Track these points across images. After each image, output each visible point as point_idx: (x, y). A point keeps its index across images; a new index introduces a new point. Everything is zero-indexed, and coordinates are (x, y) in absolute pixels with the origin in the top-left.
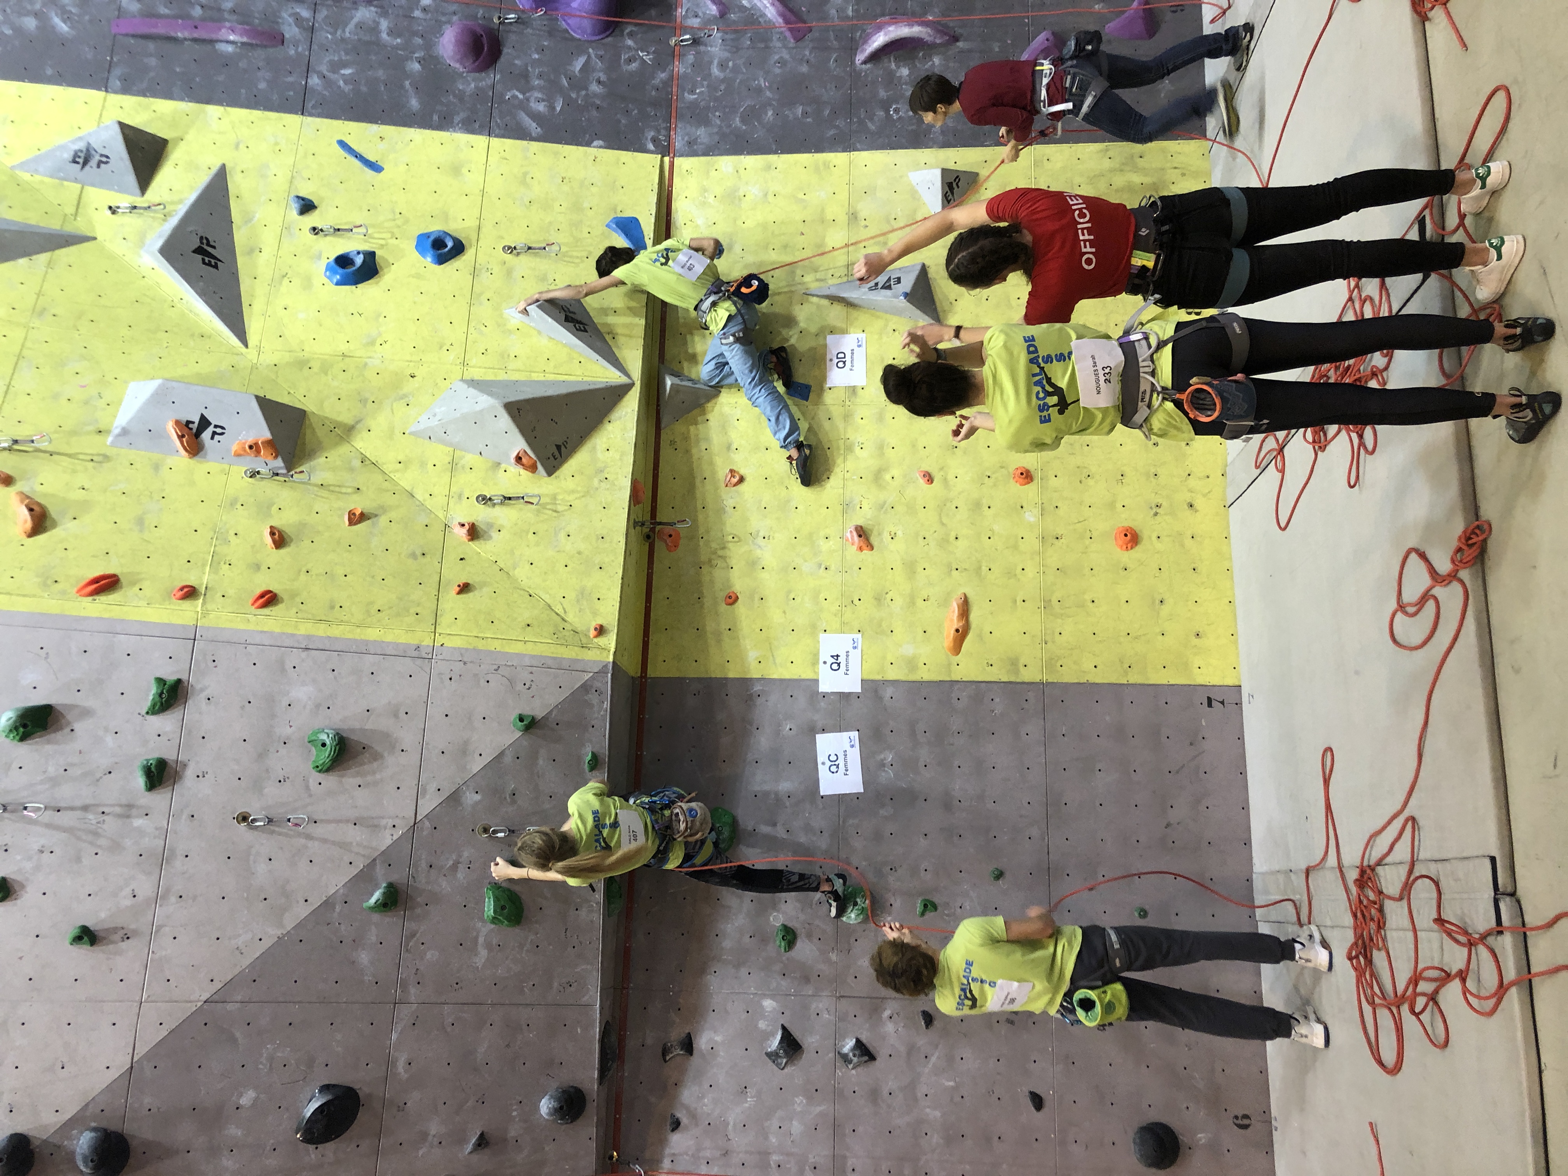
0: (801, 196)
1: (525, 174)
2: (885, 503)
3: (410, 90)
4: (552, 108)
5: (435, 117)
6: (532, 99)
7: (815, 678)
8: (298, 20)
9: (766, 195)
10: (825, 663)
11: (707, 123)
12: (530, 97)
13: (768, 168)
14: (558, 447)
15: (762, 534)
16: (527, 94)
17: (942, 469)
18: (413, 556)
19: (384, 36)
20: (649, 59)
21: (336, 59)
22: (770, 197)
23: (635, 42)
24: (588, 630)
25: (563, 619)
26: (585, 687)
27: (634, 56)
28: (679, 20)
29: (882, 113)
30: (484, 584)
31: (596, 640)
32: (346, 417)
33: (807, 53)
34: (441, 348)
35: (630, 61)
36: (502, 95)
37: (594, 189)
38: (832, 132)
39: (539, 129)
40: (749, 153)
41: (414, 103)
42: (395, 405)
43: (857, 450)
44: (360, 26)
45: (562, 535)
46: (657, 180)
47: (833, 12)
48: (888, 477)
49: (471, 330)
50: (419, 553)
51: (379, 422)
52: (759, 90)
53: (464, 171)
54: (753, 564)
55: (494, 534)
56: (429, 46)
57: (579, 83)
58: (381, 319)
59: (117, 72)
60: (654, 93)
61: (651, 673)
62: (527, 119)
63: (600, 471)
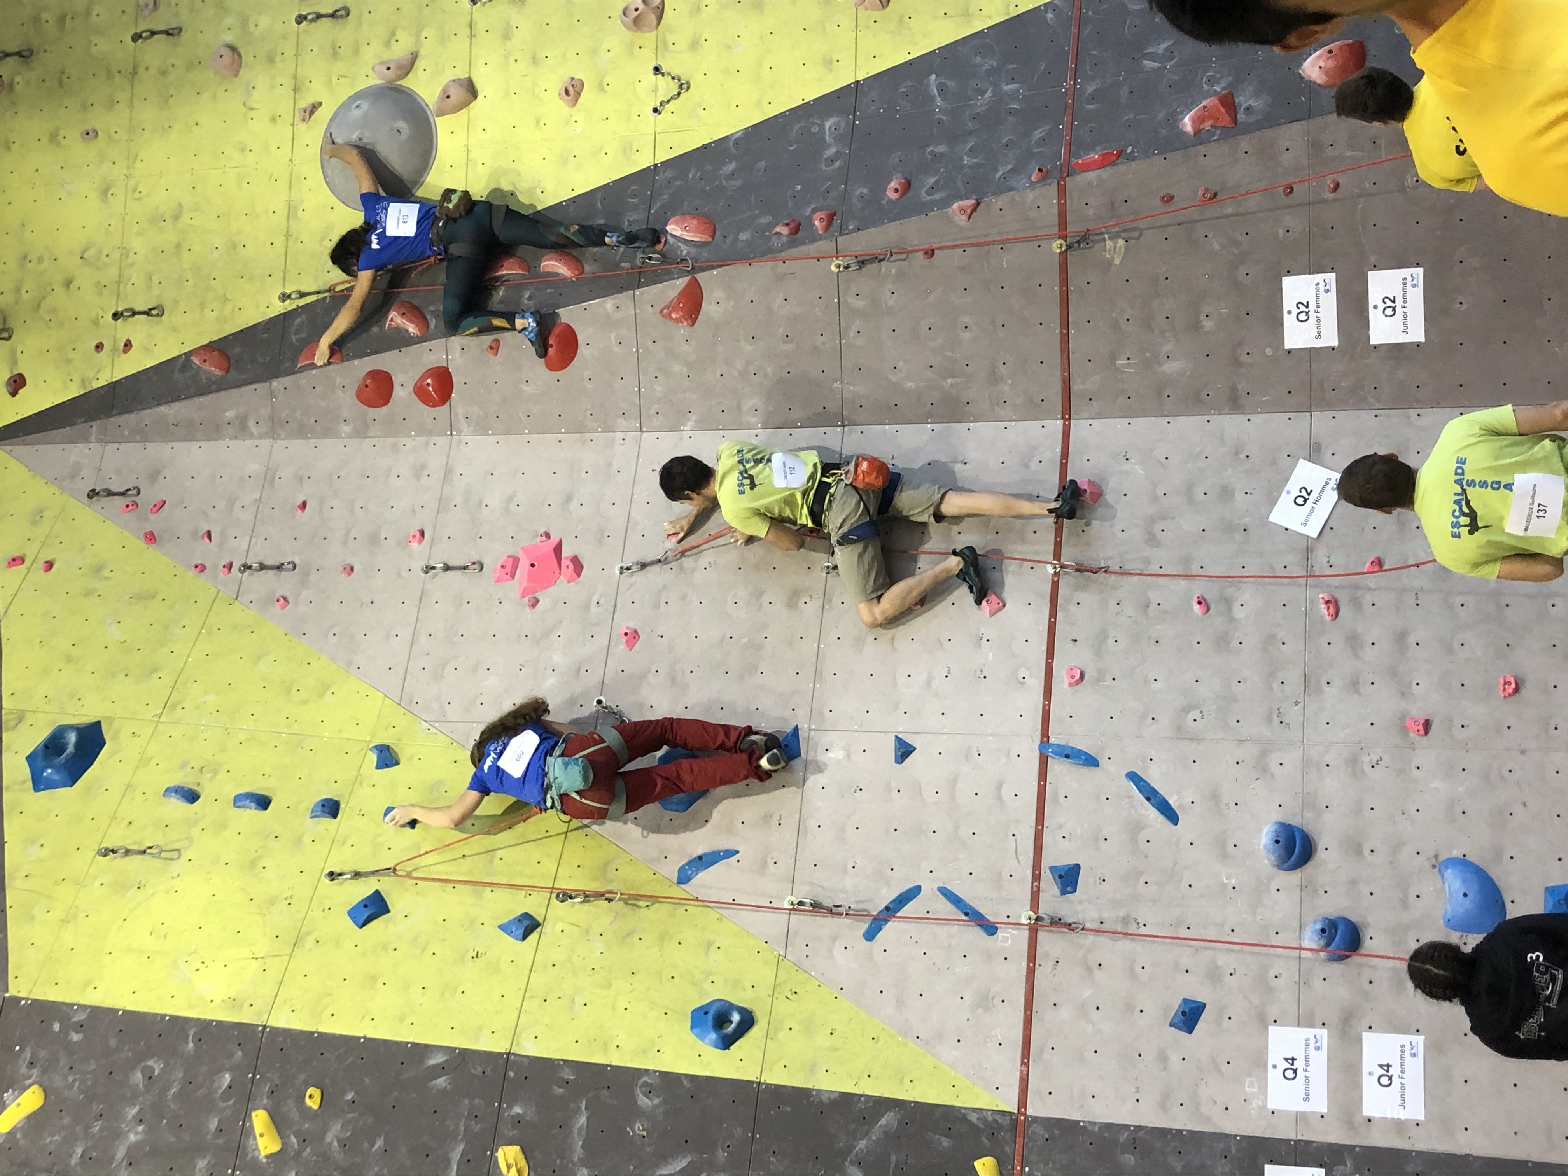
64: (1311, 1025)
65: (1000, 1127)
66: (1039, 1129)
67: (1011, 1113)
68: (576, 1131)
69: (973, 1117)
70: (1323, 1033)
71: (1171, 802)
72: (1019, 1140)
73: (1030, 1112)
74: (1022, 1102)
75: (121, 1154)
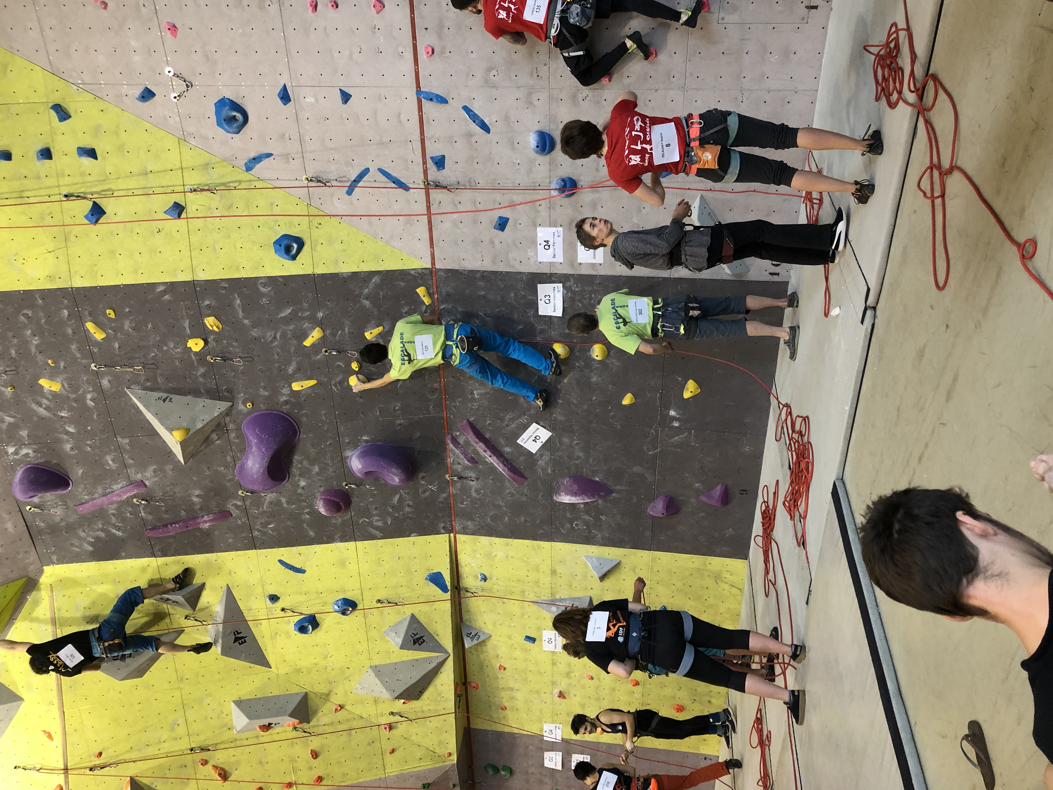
0: (526, 559)
1: (379, 559)
2: (571, 684)
3: (308, 528)
4: (386, 523)
5: (325, 538)
6: (374, 521)
7: (541, 735)
8: (237, 506)
9: (507, 557)
10: (546, 732)
11: (472, 519)
13: (508, 544)
14: (420, 692)
15: (515, 689)
16: (371, 519)
18: (369, 744)
19: (285, 505)
20: (435, 489)
21: (264, 521)
22: (510, 558)
23: (426, 482)
24: (445, 755)
25: (434, 752)
26: (447, 772)
27: (426, 489)
28: (449, 465)
29: (569, 525)
30: (399, 747)
31: (448, 758)
32: (325, 691)
33: (526, 491)
34: (358, 654)
35: (424, 492)
36: (358, 521)
37: (416, 560)
38: (541, 532)
39: (381, 534)
40: (496, 537)
41: (312, 533)
42: (344, 682)
43: (558, 665)
44: (271, 503)
46: (448, 549)
47: (540, 470)
48: (573, 675)
49: (370, 644)
50: (371, 742)
51: (339, 690)
52: (499, 506)
53: (347, 564)
54: (512, 698)
55: (400, 725)
56: (311, 506)
57: (398, 508)
58: (327, 646)
59: (157, 548)
60: (440, 505)
61: (472, 726)
62: (373, 530)
63: (440, 694)
64: (555, 226)
65: (426, 274)
66: (442, 274)
67: (429, 268)
68: (237, 306)
69: (413, 272)
70: (561, 229)
71: (486, 121)
72: (434, 278)
73: (437, 266)
74: (433, 263)
75: (33, 349)
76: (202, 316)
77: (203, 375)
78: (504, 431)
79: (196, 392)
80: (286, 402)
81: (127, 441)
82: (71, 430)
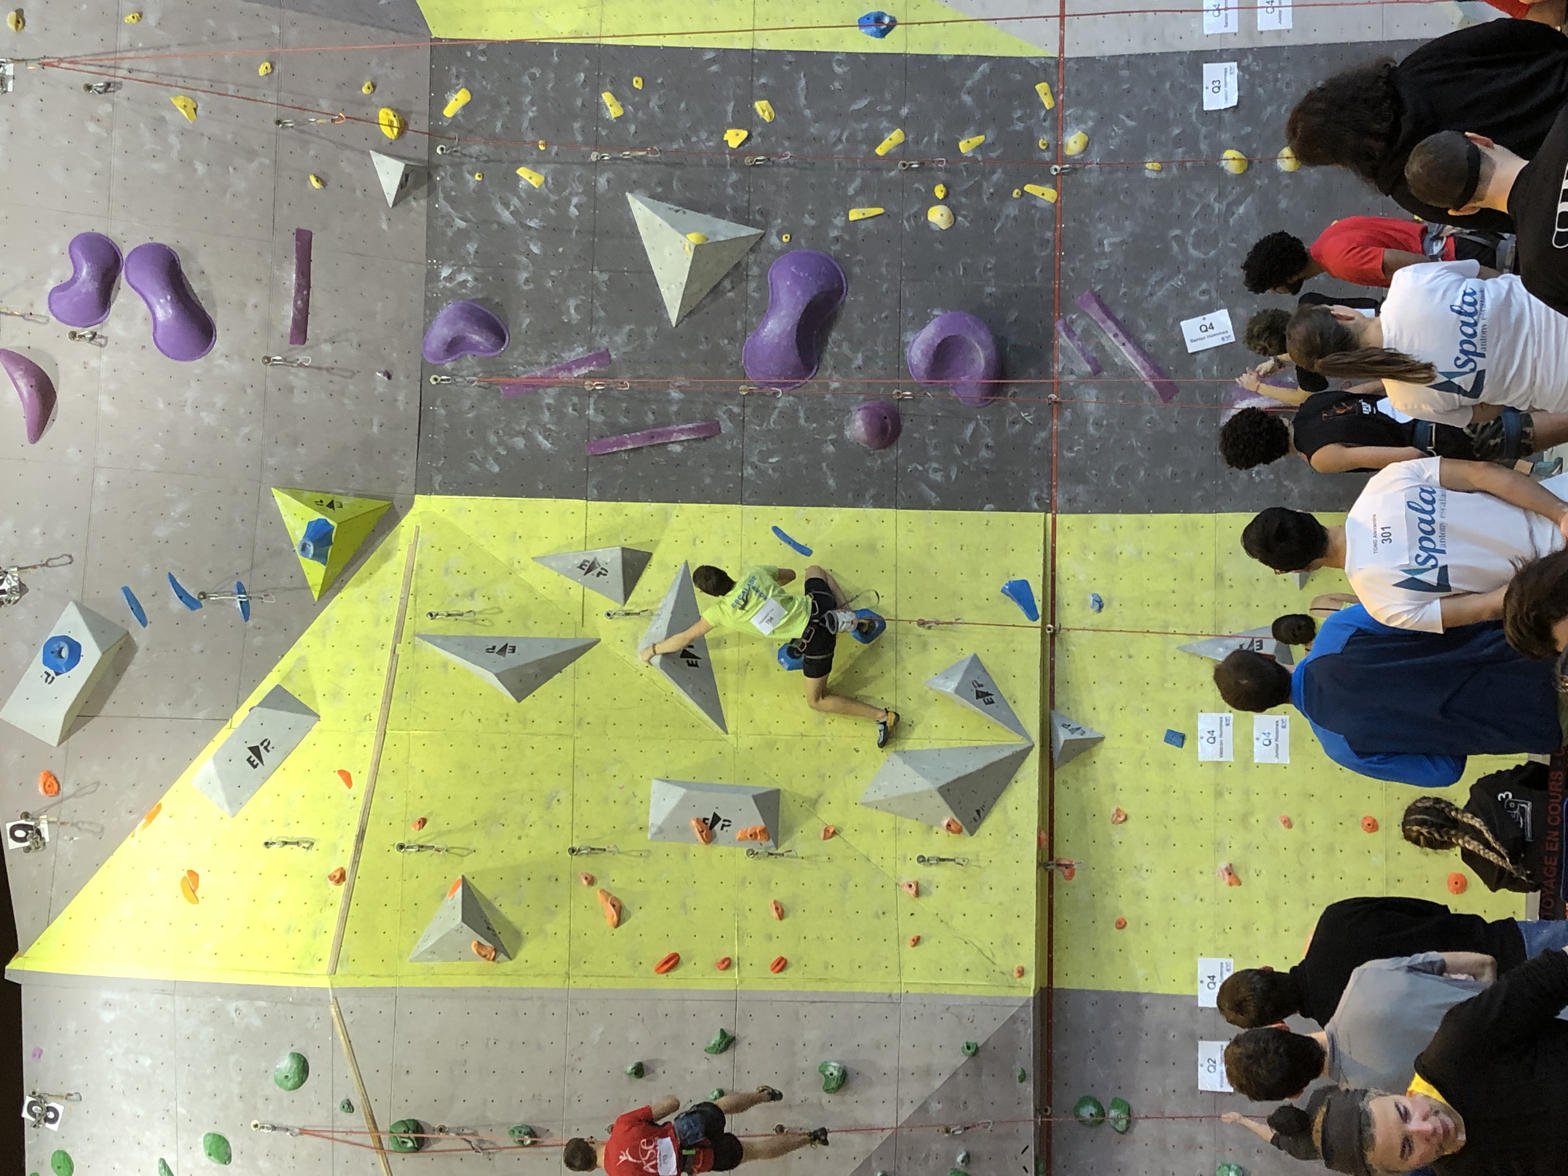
0: (1172, 555)
1: (930, 545)
2: (1251, 844)
3: (828, 473)
4: (948, 477)
5: (850, 496)
6: (931, 471)
7: (1193, 994)
8: (731, 415)
9: (1140, 554)
10: (1202, 982)
11: (1084, 481)
12: (929, 468)
13: (1142, 527)
14: (978, 812)
15: (1145, 868)
16: (926, 466)
17: (1300, 815)
19: (802, 421)
20: (1031, 419)
21: (764, 449)
22: (1144, 555)
23: (1017, 404)
24: (1013, 971)
25: (993, 963)
26: (1013, 1019)
27: (1016, 418)
28: (1056, 375)
30: (931, 936)
31: (1018, 980)
35: (1013, 423)
36: (906, 468)
37: (989, 555)
38: (1199, 494)
39: (938, 499)
40: (1124, 512)
41: (831, 484)
42: (846, 778)
43: (1226, 795)
44: (782, 415)
45: (986, 888)
46: (1042, 540)
47: (1199, 371)
48: (1253, 821)
50: (880, 913)
51: (836, 795)
52: (1132, 449)
53: (880, 547)
54: (1139, 893)
55: (934, 890)
56: (840, 429)
57: (970, 449)
59: (594, 481)
60: (1036, 452)
61: (1056, 985)
62: (927, 489)
63: (1012, 828)
65: (1049, 66)
66: (1071, 64)
67: (1055, 58)
68: (799, 89)
69: (1033, 62)
72: (1061, 70)
73: (1066, 56)
74: (1062, 50)
75: (526, 124)
76: (752, 99)
77: (734, 186)
78: (1145, 305)
79: (717, 211)
80: (837, 239)
81: (605, 277)
82: (535, 249)
